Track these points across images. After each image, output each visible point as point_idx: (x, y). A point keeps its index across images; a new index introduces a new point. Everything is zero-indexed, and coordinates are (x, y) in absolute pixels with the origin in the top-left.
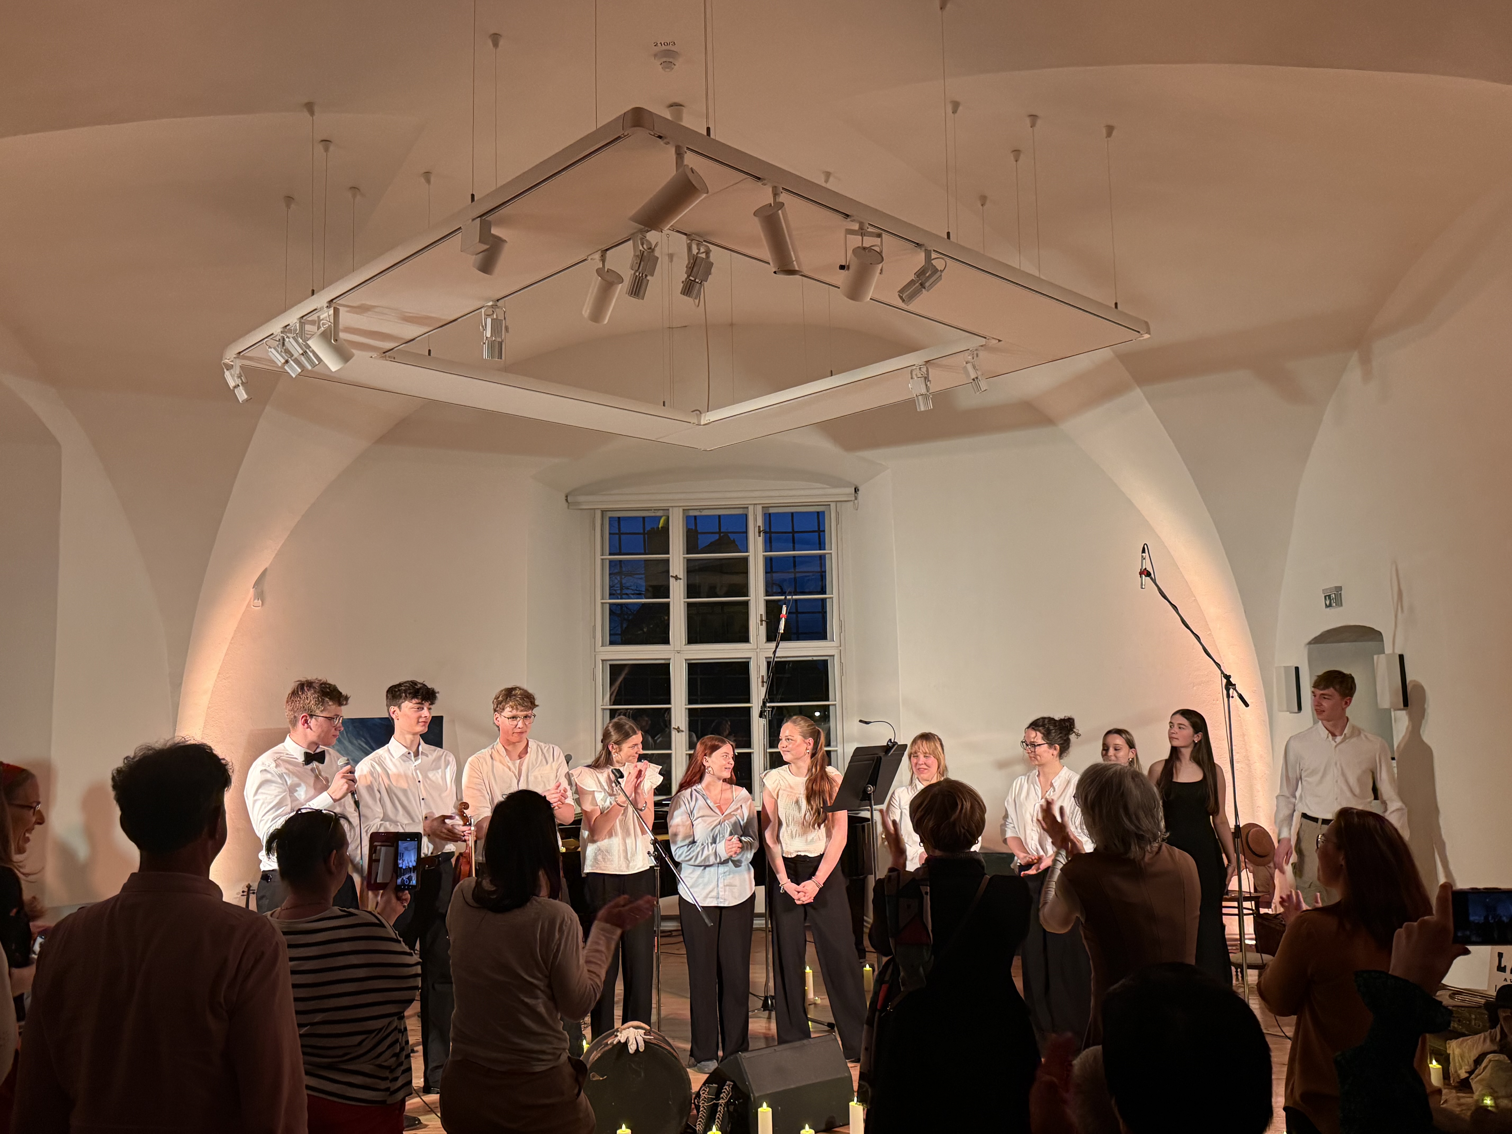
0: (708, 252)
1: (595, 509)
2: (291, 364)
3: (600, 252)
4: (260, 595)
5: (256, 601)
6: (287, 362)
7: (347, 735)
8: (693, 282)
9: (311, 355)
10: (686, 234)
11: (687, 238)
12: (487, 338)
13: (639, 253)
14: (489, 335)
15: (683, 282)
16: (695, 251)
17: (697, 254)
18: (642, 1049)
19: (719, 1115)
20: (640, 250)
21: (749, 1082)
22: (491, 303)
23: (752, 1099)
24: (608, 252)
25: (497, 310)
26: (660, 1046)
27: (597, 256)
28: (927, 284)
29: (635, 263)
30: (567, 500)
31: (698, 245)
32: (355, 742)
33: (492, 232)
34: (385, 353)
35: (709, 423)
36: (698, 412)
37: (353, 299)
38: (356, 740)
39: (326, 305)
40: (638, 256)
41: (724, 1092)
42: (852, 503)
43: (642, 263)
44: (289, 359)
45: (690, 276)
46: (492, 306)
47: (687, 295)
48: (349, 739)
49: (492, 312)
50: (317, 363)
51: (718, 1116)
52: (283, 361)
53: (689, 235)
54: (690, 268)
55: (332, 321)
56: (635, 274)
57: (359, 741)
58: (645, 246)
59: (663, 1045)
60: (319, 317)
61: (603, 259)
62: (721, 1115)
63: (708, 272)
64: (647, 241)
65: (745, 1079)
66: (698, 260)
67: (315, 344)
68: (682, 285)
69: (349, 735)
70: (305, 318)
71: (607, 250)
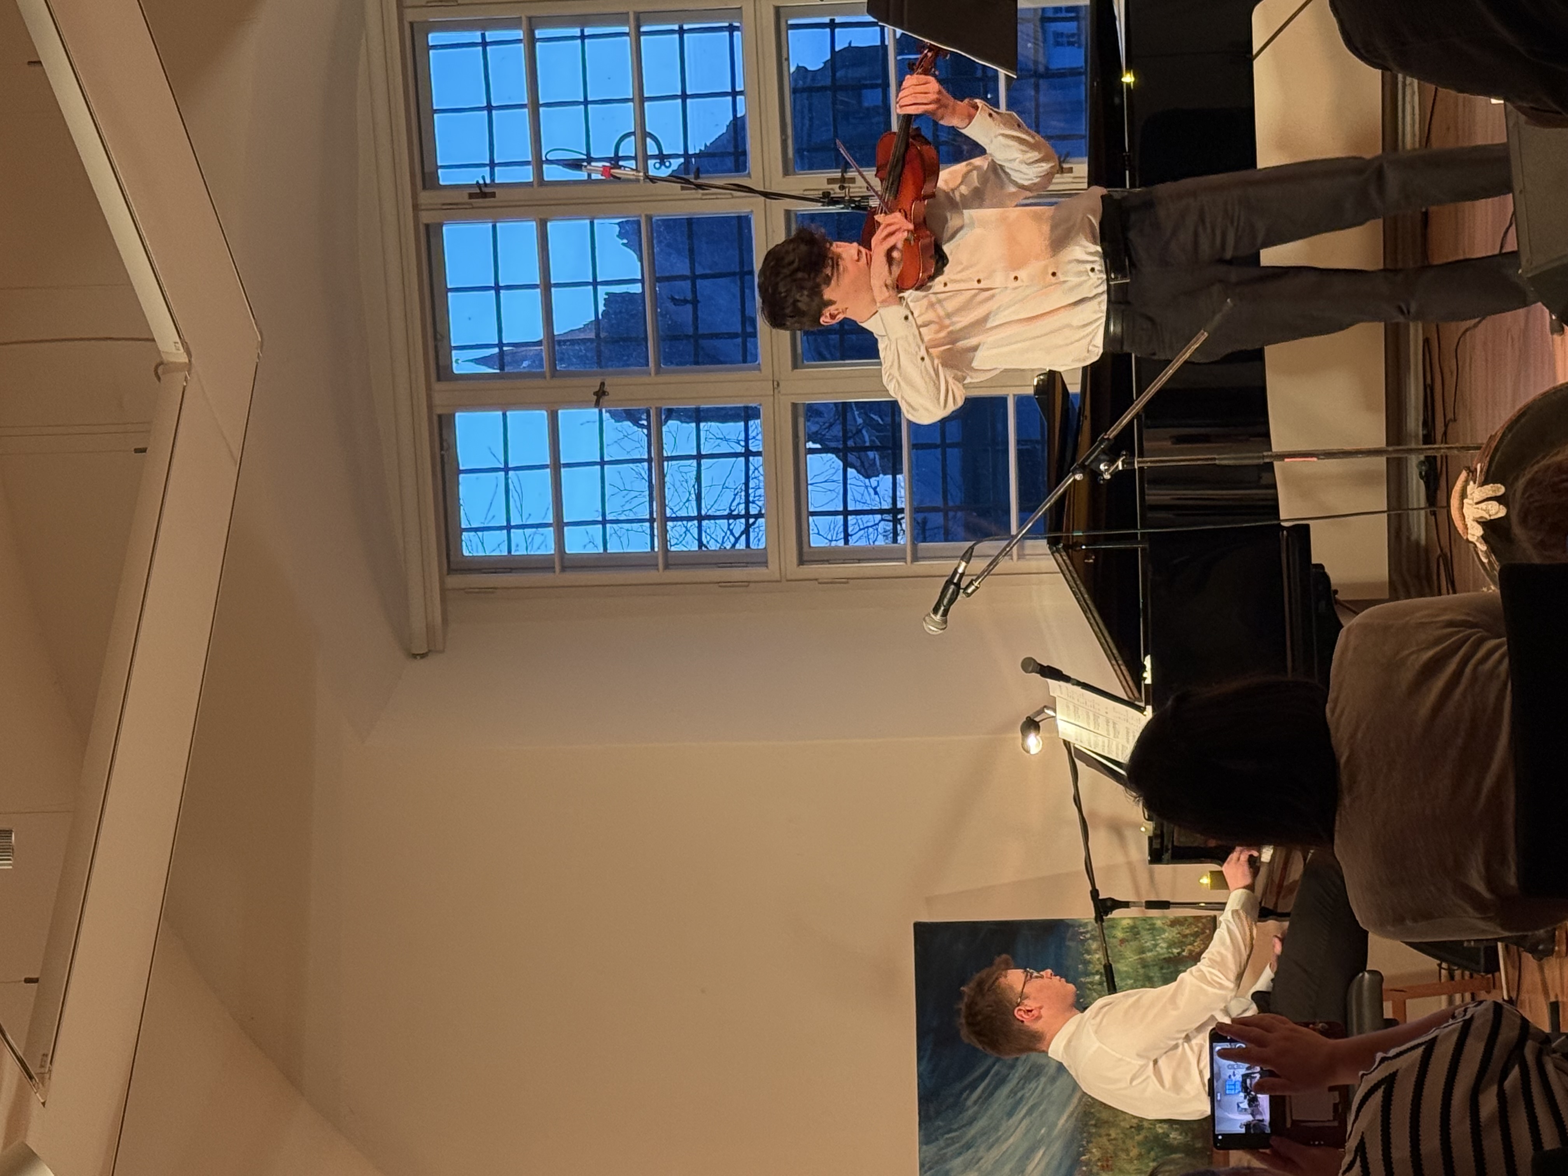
1: (442, 590)
7: (956, 1130)
18: (1501, 490)
30: (423, 656)
32: (970, 1112)
34: (33, 1074)
35: (184, 343)
36: (160, 371)
38: (967, 1110)
48: (964, 1126)
57: (969, 1103)
69: (955, 1126)
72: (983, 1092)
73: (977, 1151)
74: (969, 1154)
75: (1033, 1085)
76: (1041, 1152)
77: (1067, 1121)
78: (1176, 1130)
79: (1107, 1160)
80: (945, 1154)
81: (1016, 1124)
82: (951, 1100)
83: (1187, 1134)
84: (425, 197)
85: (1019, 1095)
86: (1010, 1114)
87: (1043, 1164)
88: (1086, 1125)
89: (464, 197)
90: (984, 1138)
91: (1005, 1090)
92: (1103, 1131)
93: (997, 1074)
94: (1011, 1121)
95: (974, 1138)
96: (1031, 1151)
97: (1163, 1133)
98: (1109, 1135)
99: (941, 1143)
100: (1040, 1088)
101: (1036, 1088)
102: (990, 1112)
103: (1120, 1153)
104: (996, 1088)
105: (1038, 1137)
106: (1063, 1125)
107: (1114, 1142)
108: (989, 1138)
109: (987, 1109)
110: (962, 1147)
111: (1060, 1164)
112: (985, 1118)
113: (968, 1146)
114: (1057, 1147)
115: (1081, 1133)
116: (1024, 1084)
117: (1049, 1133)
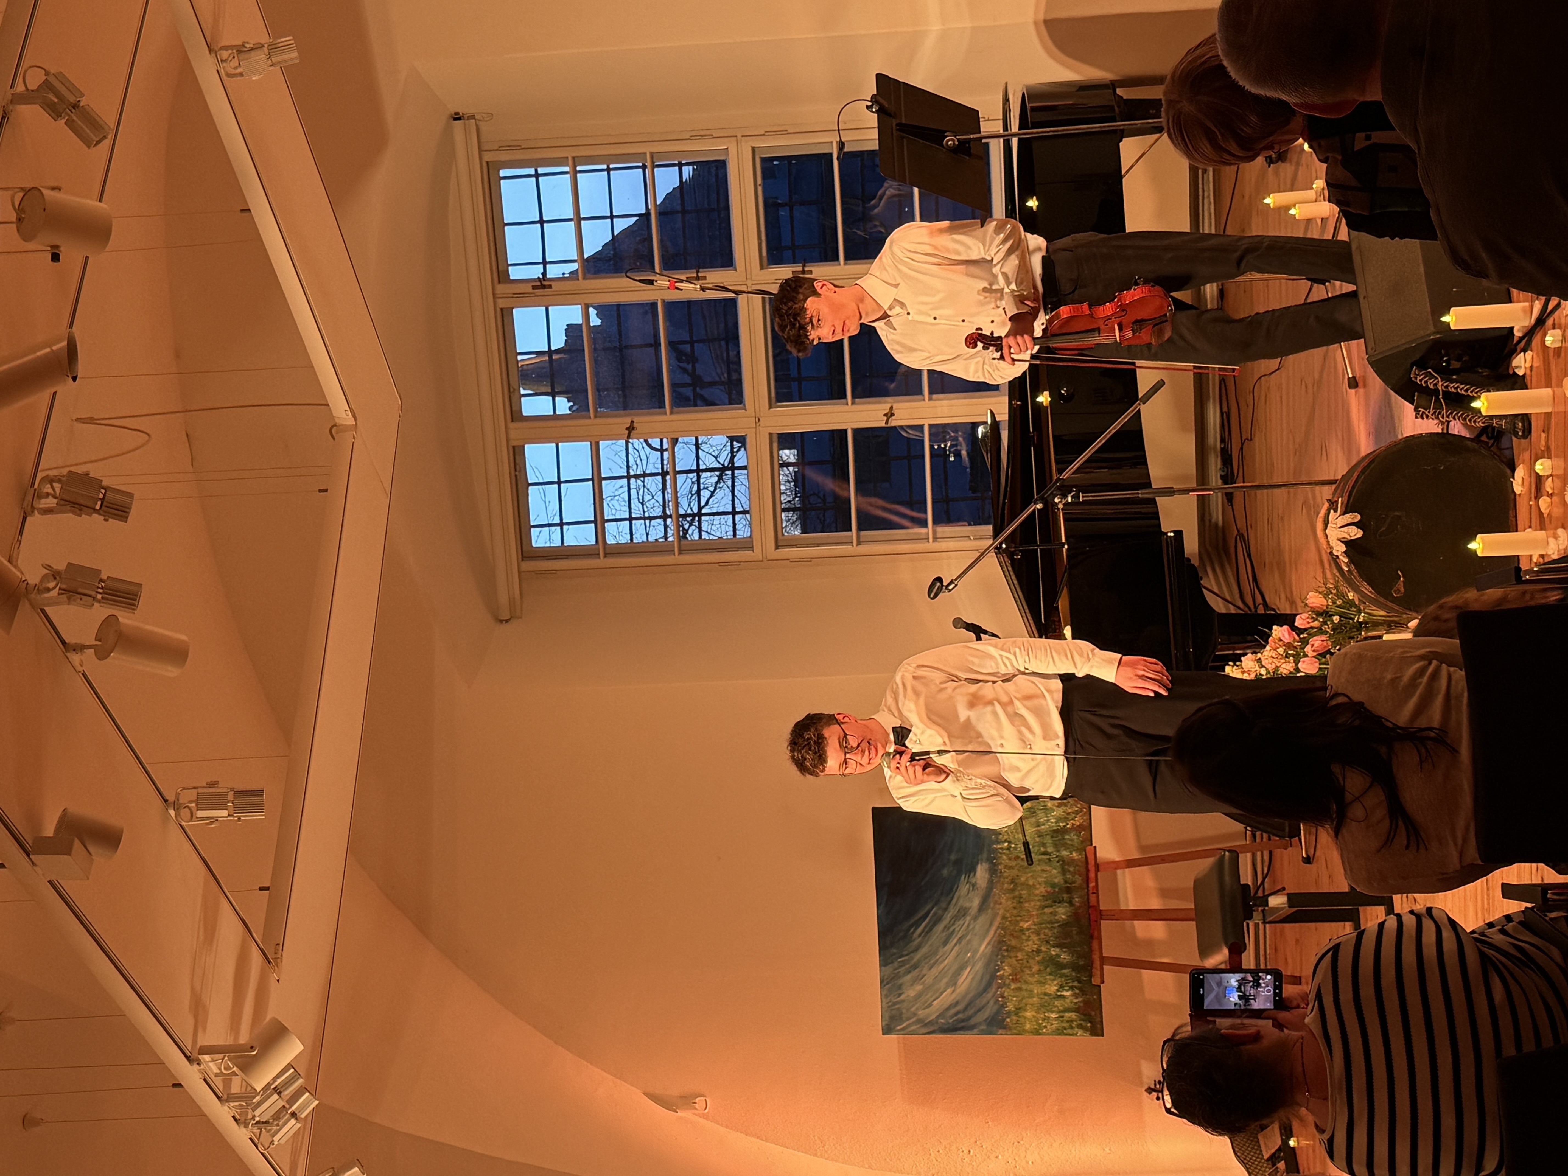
0: (51, 480)
1: (519, 573)
2: (296, 1109)
3: (68, 654)
4: (687, 1100)
5: (697, 1106)
6: (293, 1115)
8: (105, 504)
9: (279, 1081)
10: (24, 519)
11: (30, 515)
12: (229, 815)
13: (64, 596)
14: (225, 813)
15: (106, 520)
16: (51, 502)
17: (55, 497)
18: (1357, 517)
19: (1461, 390)
20: (59, 594)
21: (1412, 342)
22: (172, 812)
23: (1438, 336)
24: (67, 641)
25: (181, 801)
26: (1353, 487)
27: (75, 658)
28: (72, 99)
29: (82, 602)
30: (507, 621)
31: (40, 496)
33: (51, 835)
34: (270, 959)
35: (351, 409)
37: (184, 1027)
38: (914, 941)
39: (196, 1067)
40: (69, 598)
41: (1426, 382)
42: (482, 125)
43: (80, 590)
44: (289, 1112)
45: (94, 509)
46: (177, 810)
47: (128, 513)
49: (187, 809)
50: (292, 1070)
51: (1463, 392)
52: (293, 1121)
53: (25, 513)
54: (80, 510)
55: (221, 1056)
56: (99, 601)
58: (51, 585)
59: (1351, 483)
60: (216, 1075)
61: (79, 648)
62: (1461, 386)
63: (86, 479)
64: (41, 581)
65: (1406, 349)
66: (65, 497)
67: (261, 1080)
68: (110, 520)
70: (220, 1095)
71: (64, 643)
72: (925, 927)
73: (921, 970)
74: (915, 973)
75: (961, 922)
76: (969, 969)
77: (986, 947)
78: (1065, 952)
79: (1016, 975)
80: (898, 972)
81: (949, 950)
82: (901, 934)
83: (1073, 956)
84: (501, 289)
85: (951, 929)
86: (945, 943)
87: (970, 977)
88: (1000, 949)
89: (528, 288)
90: (927, 960)
91: (941, 927)
92: (1012, 954)
93: (935, 914)
94: (945, 949)
95: (919, 961)
96: (962, 968)
97: (1057, 955)
98: (1017, 957)
99: (896, 964)
100: (966, 925)
101: (964, 924)
102: (930, 943)
103: (1024, 970)
104: (934, 925)
105: (966, 960)
106: (984, 951)
107: (1021, 962)
108: (930, 961)
109: (928, 940)
110: (911, 967)
111: (982, 978)
112: (927, 945)
113: (915, 967)
114: (979, 966)
115: (997, 956)
116: (955, 921)
117: (973, 956)
